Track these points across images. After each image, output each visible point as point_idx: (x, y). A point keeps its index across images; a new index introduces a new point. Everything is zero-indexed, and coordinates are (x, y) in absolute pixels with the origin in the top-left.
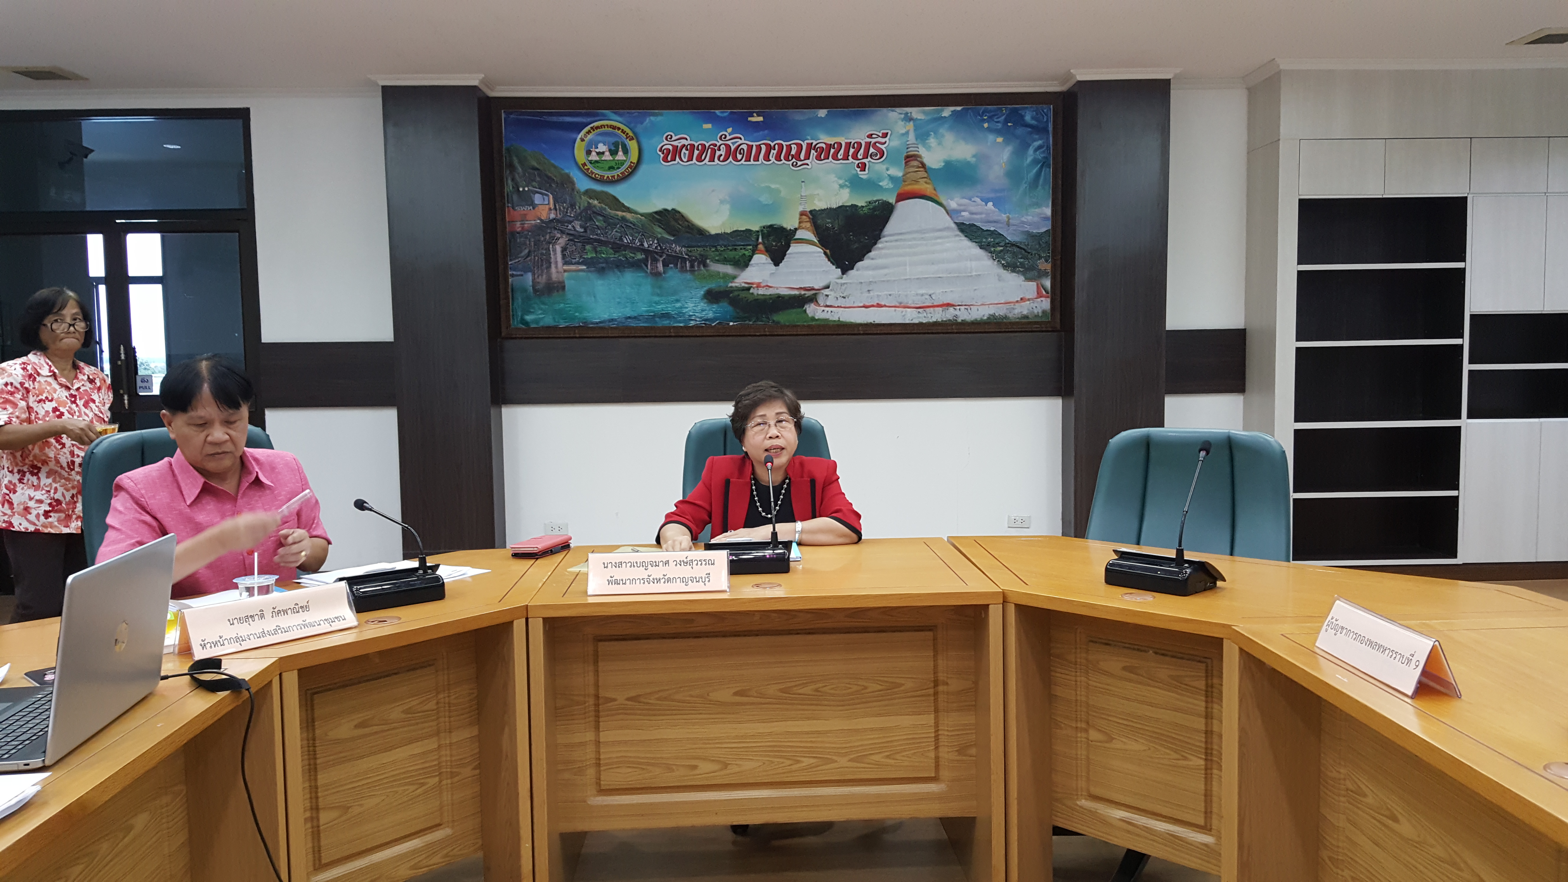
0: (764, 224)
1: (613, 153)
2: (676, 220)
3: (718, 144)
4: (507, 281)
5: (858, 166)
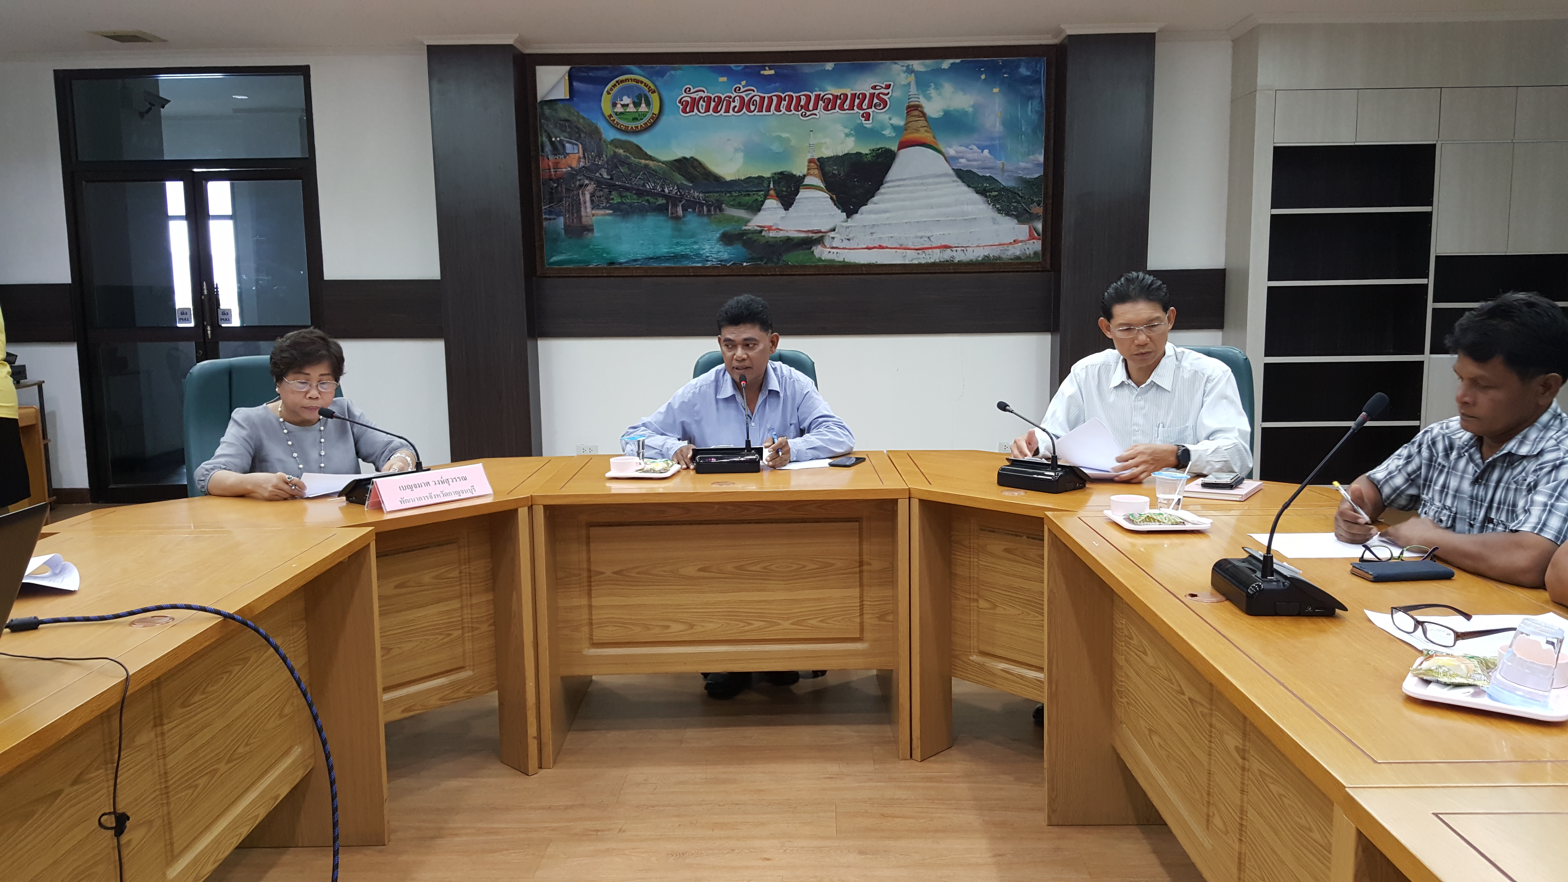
0: (776, 171)
1: (637, 105)
2: (694, 168)
3: (733, 96)
4: (541, 224)
5: (863, 116)
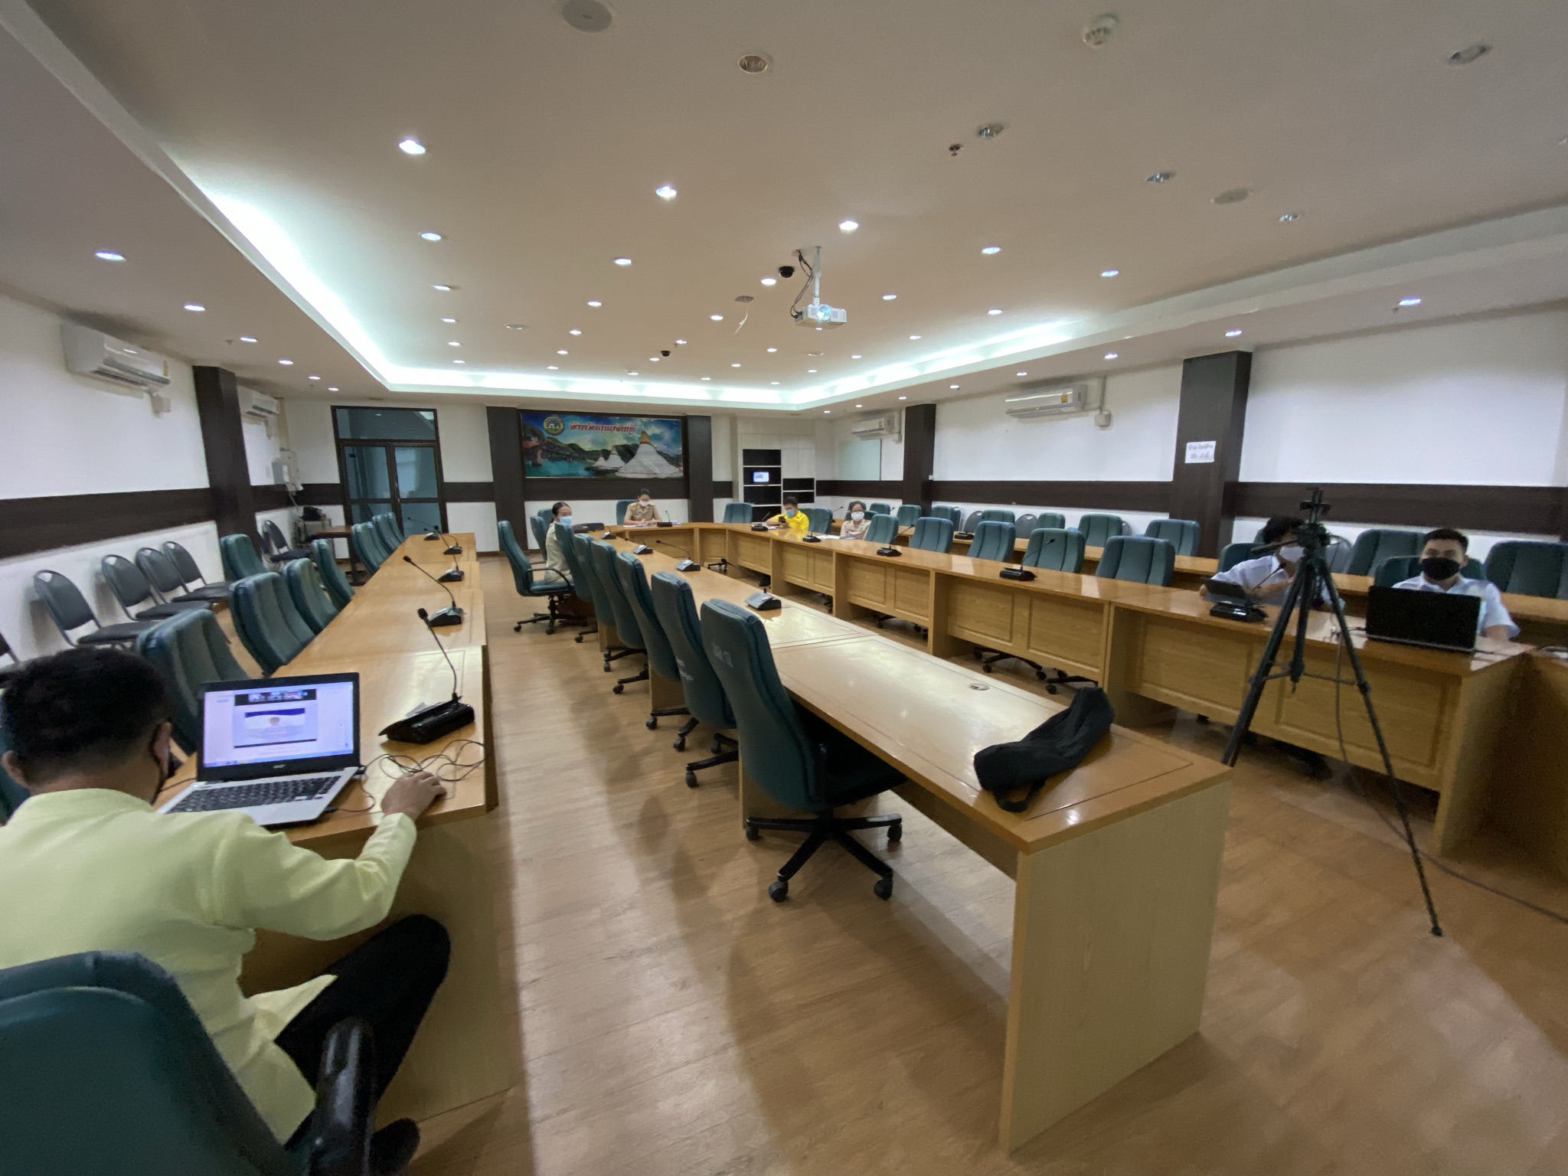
0: (603, 449)
2: (576, 447)
3: (587, 425)
5: (629, 434)
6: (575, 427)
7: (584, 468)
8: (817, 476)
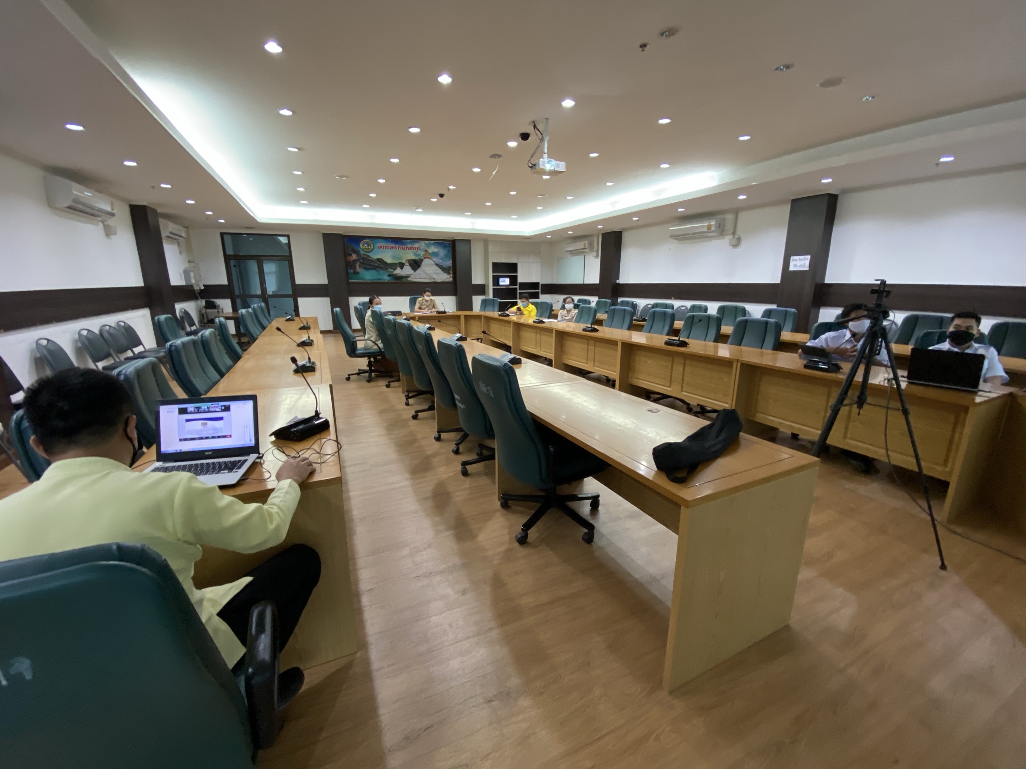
0: (399, 262)
2: (381, 260)
3: (389, 246)
5: (416, 251)
6: (380, 247)
7: (387, 274)
8: (542, 281)
